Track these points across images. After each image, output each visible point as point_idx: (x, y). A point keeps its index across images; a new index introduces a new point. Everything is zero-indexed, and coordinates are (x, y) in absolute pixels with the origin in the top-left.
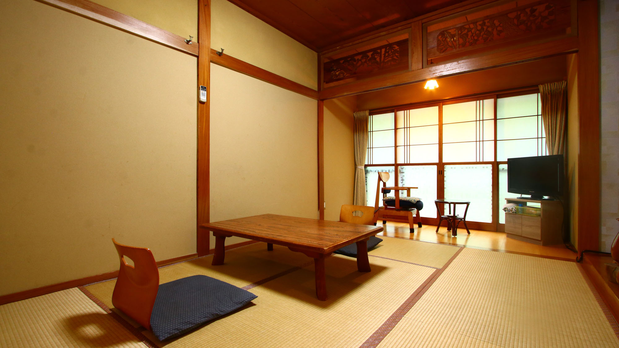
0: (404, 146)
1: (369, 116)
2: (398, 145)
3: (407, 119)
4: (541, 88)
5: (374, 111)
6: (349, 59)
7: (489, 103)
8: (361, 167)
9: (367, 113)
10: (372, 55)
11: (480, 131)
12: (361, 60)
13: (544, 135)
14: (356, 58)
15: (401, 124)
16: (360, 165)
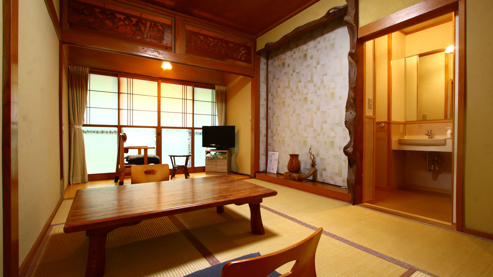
0: (128, 110)
1: (89, 74)
2: (121, 108)
3: (130, 86)
4: (216, 87)
5: (94, 70)
6: (108, 13)
7: (189, 88)
8: (79, 127)
9: (88, 70)
10: (136, 22)
11: (185, 106)
12: (123, 21)
13: (217, 114)
14: (118, 16)
15: (124, 89)
16: (79, 125)
